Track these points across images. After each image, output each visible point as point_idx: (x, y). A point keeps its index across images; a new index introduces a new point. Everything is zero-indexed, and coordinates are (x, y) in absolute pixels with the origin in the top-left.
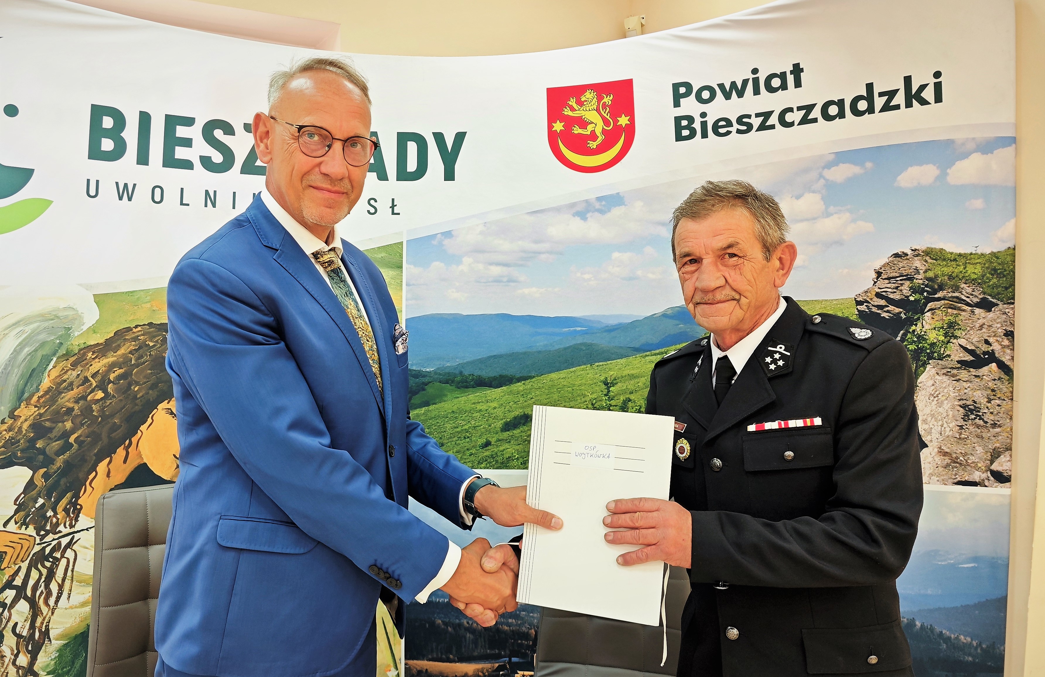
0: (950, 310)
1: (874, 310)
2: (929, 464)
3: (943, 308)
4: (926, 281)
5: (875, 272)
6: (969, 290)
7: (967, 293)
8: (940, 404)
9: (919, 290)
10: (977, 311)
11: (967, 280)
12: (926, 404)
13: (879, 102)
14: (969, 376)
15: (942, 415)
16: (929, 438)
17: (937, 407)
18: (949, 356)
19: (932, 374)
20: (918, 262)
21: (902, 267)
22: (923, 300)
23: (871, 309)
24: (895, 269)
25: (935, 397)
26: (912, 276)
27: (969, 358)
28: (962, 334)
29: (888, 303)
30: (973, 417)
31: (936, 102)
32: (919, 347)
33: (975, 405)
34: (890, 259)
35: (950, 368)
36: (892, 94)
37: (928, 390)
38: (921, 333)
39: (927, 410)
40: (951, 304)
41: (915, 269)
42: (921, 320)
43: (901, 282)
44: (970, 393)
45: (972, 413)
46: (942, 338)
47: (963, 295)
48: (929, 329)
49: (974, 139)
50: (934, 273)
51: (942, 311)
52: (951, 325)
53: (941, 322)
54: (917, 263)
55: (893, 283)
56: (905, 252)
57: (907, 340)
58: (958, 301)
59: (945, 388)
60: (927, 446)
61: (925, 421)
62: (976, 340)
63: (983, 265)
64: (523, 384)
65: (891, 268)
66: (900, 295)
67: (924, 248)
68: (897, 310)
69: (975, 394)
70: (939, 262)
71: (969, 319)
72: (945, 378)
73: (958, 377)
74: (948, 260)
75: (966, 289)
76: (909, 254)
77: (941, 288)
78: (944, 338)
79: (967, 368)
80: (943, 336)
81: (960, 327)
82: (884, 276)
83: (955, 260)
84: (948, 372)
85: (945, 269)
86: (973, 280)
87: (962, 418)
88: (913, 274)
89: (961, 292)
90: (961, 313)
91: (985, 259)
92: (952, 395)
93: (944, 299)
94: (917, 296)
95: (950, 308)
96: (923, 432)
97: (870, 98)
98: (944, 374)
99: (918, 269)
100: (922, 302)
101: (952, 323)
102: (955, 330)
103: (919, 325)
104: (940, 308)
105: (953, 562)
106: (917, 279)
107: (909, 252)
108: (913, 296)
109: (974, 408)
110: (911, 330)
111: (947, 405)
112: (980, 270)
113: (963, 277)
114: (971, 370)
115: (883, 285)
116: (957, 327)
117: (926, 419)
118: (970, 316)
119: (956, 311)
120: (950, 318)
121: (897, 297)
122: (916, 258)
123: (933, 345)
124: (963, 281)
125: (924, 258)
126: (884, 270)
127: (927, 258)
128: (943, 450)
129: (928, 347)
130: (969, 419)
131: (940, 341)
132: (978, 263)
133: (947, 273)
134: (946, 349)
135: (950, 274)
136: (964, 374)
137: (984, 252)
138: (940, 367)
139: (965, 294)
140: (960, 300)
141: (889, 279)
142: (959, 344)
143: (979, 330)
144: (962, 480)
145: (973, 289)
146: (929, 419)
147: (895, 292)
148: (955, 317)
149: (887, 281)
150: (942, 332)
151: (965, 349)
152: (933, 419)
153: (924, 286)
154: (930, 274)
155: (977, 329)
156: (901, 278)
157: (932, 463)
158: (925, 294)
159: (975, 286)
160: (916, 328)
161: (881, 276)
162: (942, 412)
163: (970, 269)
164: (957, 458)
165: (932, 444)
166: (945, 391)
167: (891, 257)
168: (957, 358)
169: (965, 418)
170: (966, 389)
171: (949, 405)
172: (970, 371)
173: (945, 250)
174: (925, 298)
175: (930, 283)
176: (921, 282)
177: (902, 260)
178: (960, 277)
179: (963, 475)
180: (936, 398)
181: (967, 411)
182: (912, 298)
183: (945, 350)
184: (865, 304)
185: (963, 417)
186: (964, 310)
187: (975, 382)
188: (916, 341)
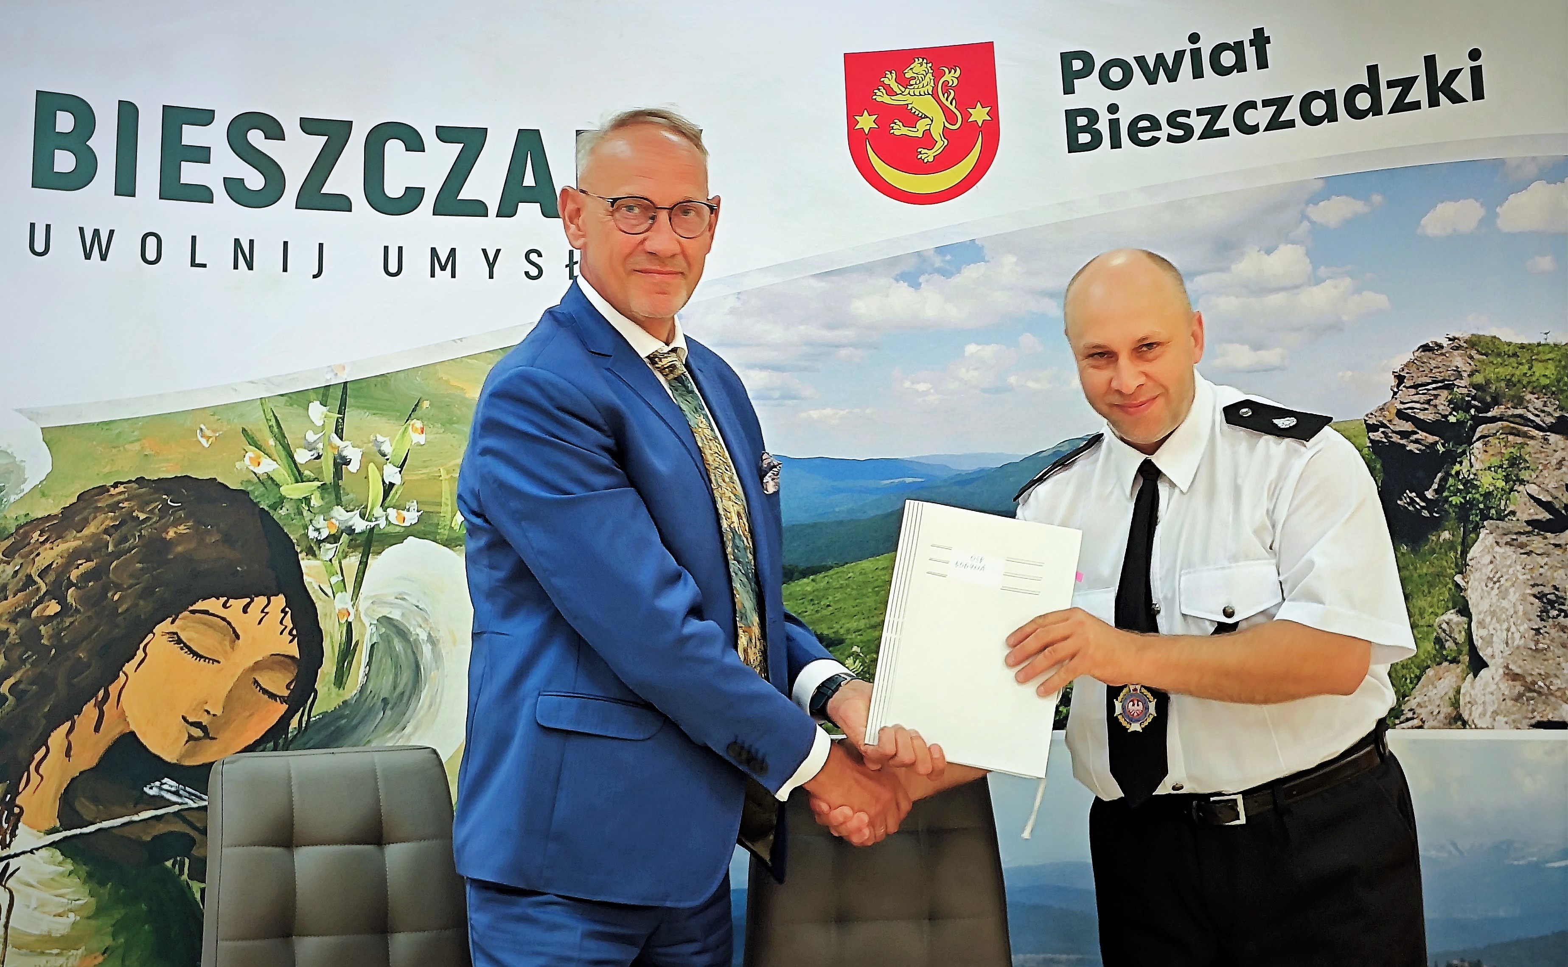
0: (1511, 438)
1: (1396, 438)
2: (1491, 695)
3: (1501, 434)
4: (1473, 390)
5: (1395, 376)
6: (1539, 404)
7: (1536, 409)
8: (1503, 594)
9: (1462, 404)
10: (1553, 437)
11: (1534, 388)
12: (1482, 595)
13: (1389, 97)
14: (1546, 545)
15: (1508, 613)
16: (1489, 651)
17: (1499, 600)
18: (1513, 513)
19: (1488, 544)
20: (1459, 359)
21: (1435, 367)
22: (1470, 422)
23: (1391, 437)
24: (1424, 371)
25: (1495, 583)
26: (1451, 382)
27: (1544, 515)
28: (1531, 476)
29: (1417, 427)
30: (1555, 613)
31: (1475, 98)
32: (1468, 499)
33: (1557, 593)
34: (1416, 354)
35: (1516, 534)
36: (1407, 84)
37: (1484, 570)
38: (1469, 476)
39: (1485, 606)
40: (1513, 428)
41: (1455, 371)
42: (1468, 454)
43: (1435, 392)
44: (1549, 574)
45: (1553, 608)
46: (1501, 484)
47: (1530, 412)
48: (1481, 470)
49: (1534, 158)
50: (1485, 377)
51: (1499, 439)
52: (1514, 462)
53: (1499, 457)
54: (1458, 361)
55: (1423, 394)
56: (1439, 342)
57: (1449, 488)
58: (1522, 422)
59: (1510, 566)
60: (1486, 665)
61: (1481, 624)
62: (1553, 486)
63: (1557, 363)
64: (813, 580)
65: (1418, 369)
66: (1435, 413)
67: (1467, 336)
68: (1431, 439)
69: (1555, 574)
70: (1491, 358)
71: (1541, 452)
72: (1509, 550)
73: (1529, 548)
74: (1504, 355)
75: (1535, 402)
76: (1445, 345)
77: (1496, 402)
78: (1504, 483)
79: (1542, 533)
80: (1503, 480)
81: (1528, 465)
82: (1408, 383)
83: (1515, 355)
84: (1513, 540)
85: (1500, 370)
86: (1544, 387)
87: (1538, 616)
88: (1452, 378)
89: (1526, 408)
90: (1528, 443)
91: (1559, 353)
92: (1521, 577)
93: (1501, 419)
94: (1461, 415)
95: (1511, 434)
96: (1480, 641)
97: (1373, 89)
98: (1507, 543)
99: (1459, 370)
100: (1468, 424)
101: (1515, 459)
102: (1520, 471)
103: (1466, 463)
104: (1495, 434)
105: (1535, 859)
106: (1459, 387)
107: (1445, 343)
108: (1454, 416)
109: (1555, 599)
110: (1453, 472)
111: (1514, 596)
112: (1553, 372)
113: (1529, 383)
114: (1548, 535)
115: (1407, 397)
116: (1522, 466)
117: (1483, 620)
118: (1542, 447)
119: (1521, 438)
120: (1512, 450)
121: (1429, 418)
122: (1456, 353)
123: (1488, 495)
124: (1529, 389)
125: (1468, 353)
126: (1407, 373)
127: (1473, 353)
128: (1511, 670)
129: (1481, 499)
130: (1549, 617)
131: (1498, 488)
132: (1549, 359)
133: (1504, 376)
134: (1508, 501)
135: (1508, 377)
136: (1537, 543)
137: (1558, 342)
138: (1500, 531)
139: (1533, 410)
140: (1526, 421)
141: (1415, 387)
142: (1528, 493)
143: (1557, 469)
144: (1542, 719)
145: (1545, 402)
146: (1488, 619)
147: (1427, 409)
148: (1519, 448)
149: (1413, 391)
150: (1501, 474)
151: (1538, 501)
152: (1494, 620)
153: (1470, 399)
154: (1479, 379)
155: (1555, 467)
156: (1434, 386)
157: (1495, 693)
158: (1473, 411)
159: (1547, 396)
160: (1461, 468)
161: (1403, 382)
162: (1507, 607)
163: (1539, 369)
164: (1534, 683)
165: (1494, 661)
166: (1511, 571)
167: (1417, 350)
168: (1526, 517)
169: (1543, 615)
170: (1542, 567)
171: (1517, 595)
172: (1546, 538)
173: (1499, 339)
174: (1473, 418)
175: (1480, 393)
176: (1465, 391)
177: (1434, 356)
178: (1525, 382)
179: (1545, 711)
180: (1498, 584)
181: (1544, 603)
182: (1452, 419)
183: (1506, 503)
184: (1382, 429)
185: (1539, 614)
186: (1532, 438)
187: (1555, 555)
188: (1462, 490)
